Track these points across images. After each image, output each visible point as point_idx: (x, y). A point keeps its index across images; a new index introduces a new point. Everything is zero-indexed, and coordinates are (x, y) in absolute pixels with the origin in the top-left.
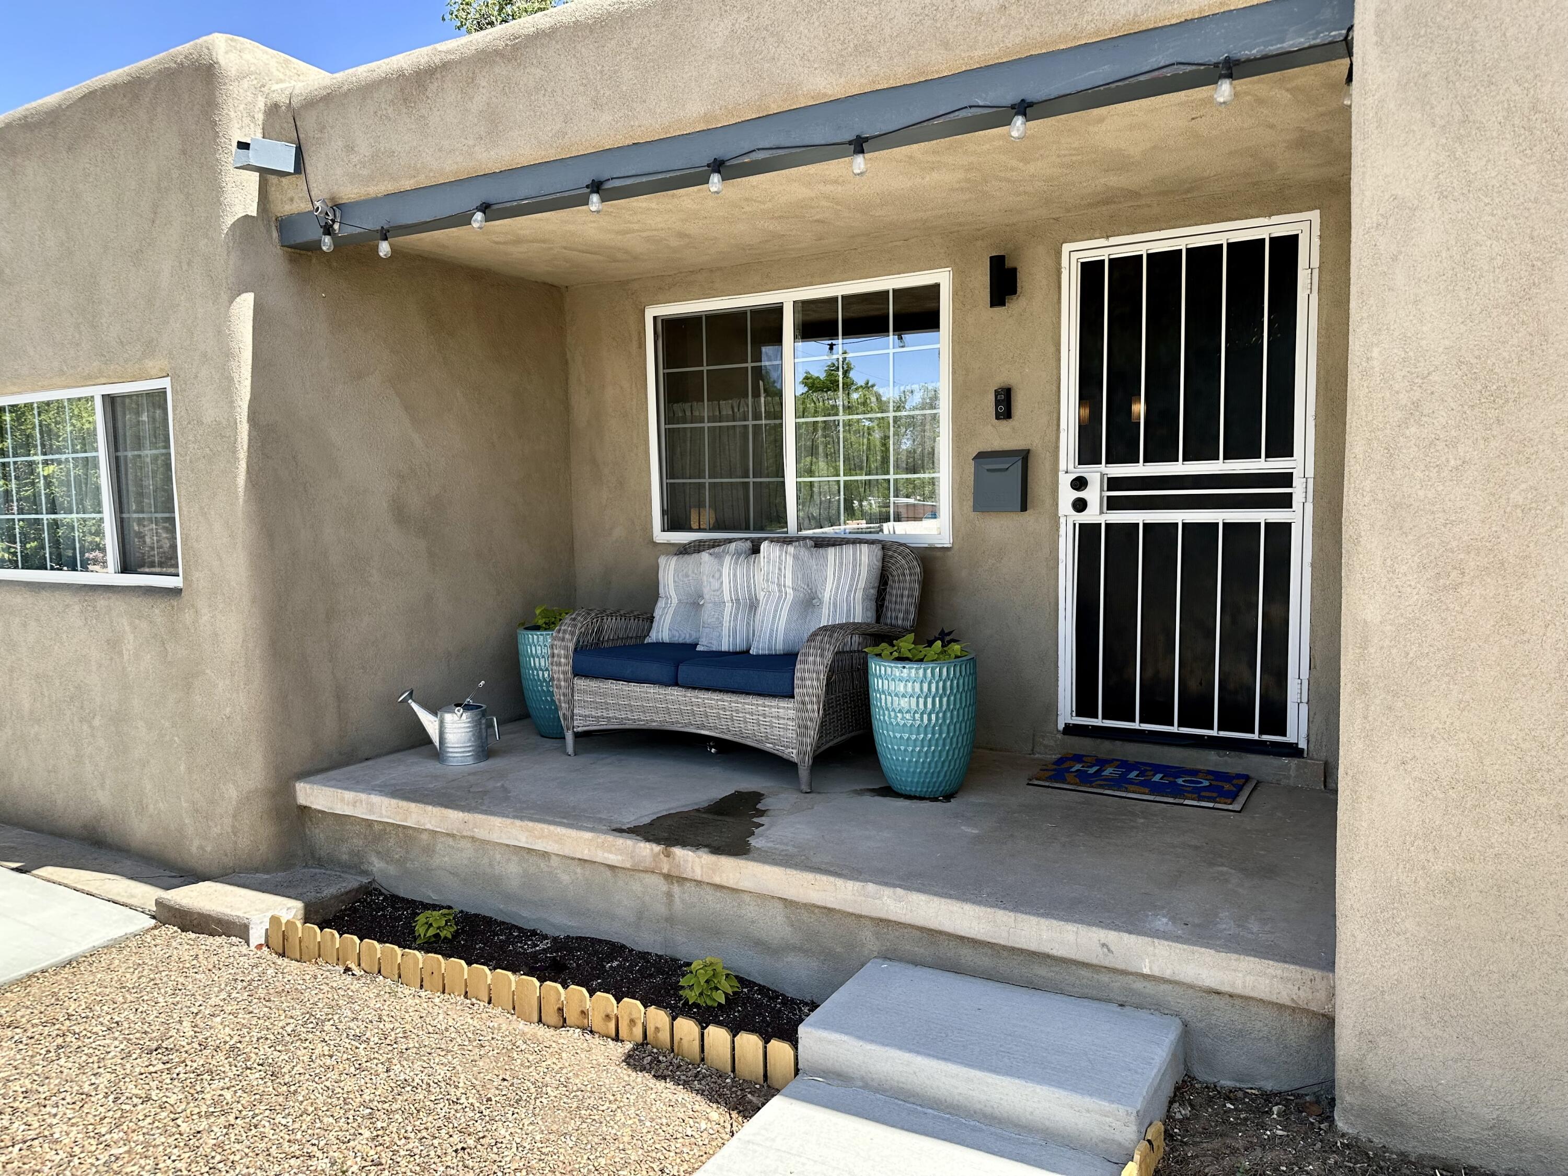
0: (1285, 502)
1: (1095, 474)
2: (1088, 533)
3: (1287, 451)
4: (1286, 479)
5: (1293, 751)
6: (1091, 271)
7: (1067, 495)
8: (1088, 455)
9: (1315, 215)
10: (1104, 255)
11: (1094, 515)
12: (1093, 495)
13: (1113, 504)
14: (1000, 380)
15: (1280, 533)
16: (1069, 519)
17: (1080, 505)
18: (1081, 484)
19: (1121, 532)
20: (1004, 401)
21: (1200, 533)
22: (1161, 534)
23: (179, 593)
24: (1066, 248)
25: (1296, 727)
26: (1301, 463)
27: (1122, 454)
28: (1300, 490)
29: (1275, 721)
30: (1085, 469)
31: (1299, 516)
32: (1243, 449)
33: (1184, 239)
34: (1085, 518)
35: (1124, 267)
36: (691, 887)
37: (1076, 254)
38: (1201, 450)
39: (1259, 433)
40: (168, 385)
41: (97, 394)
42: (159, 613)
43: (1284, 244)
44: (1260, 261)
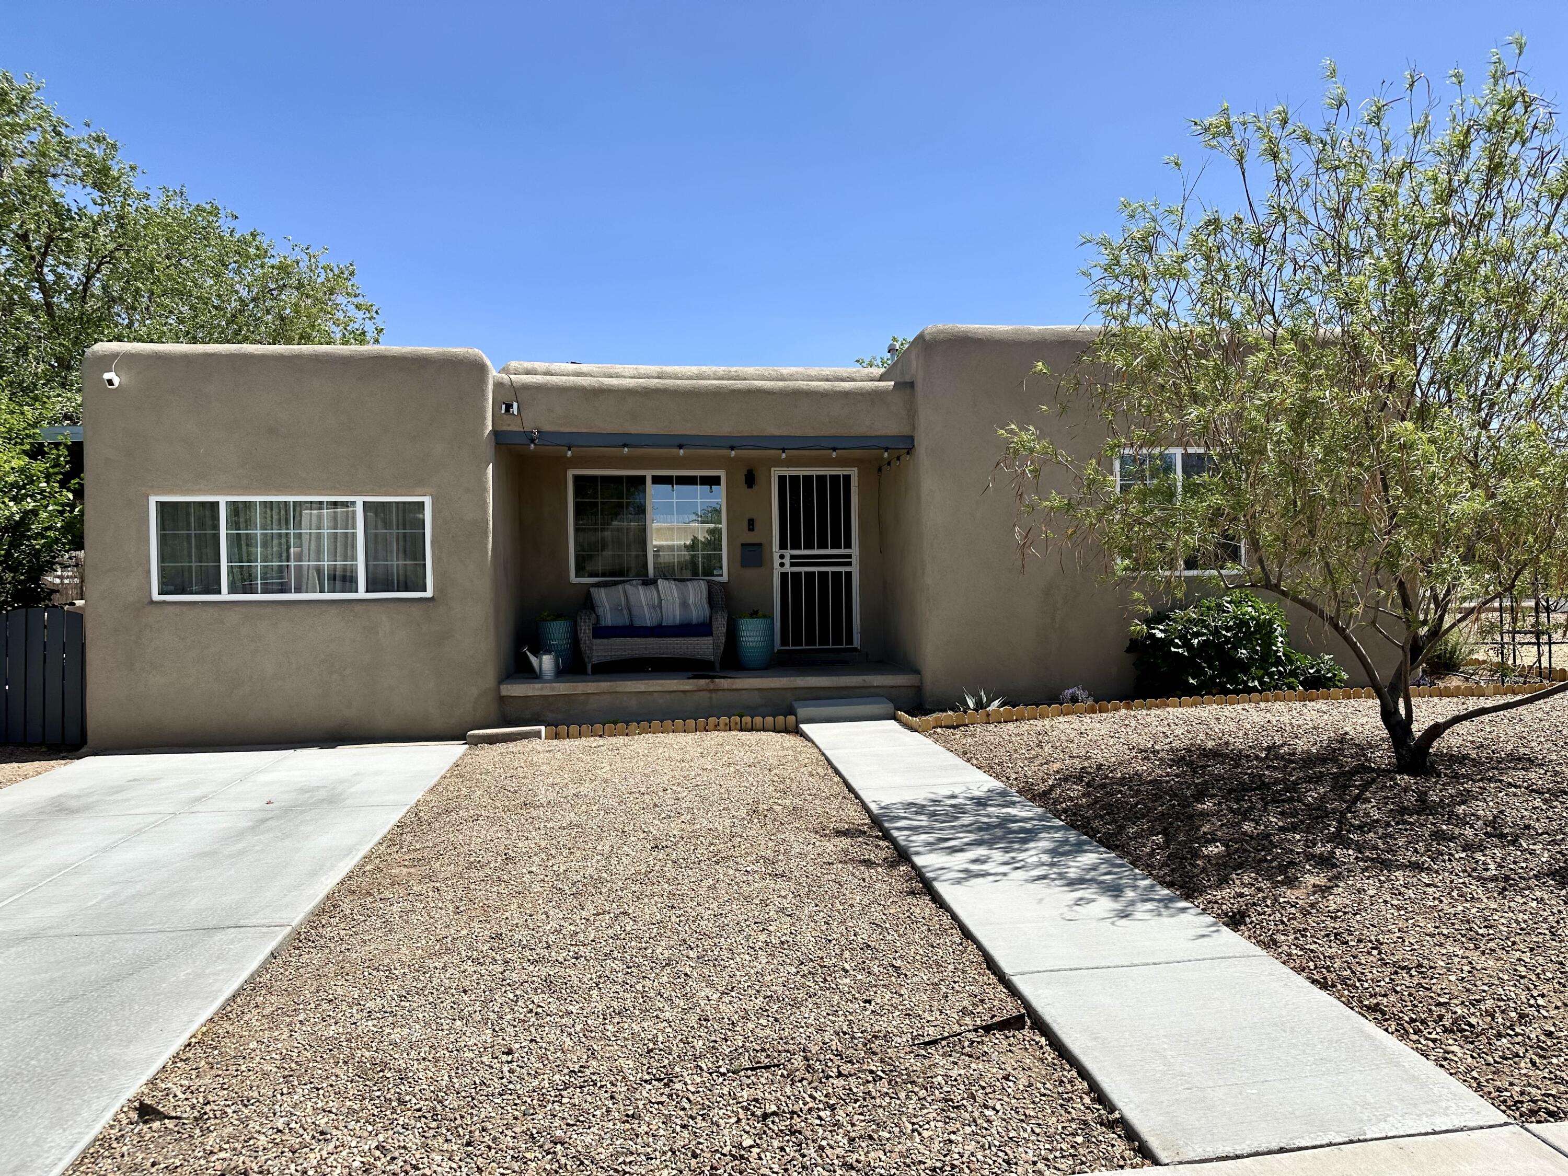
0: (850, 564)
1: (788, 552)
2: (784, 576)
3: (848, 545)
4: (849, 556)
5: (856, 649)
6: (782, 479)
7: (777, 561)
8: (783, 546)
9: (856, 469)
10: (787, 474)
11: (788, 569)
12: (787, 561)
13: (792, 565)
14: (751, 516)
15: (849, 574)
16: (777, 571)
17: (782, 565)
18: (782, 557)
19: (796, 576)
20: (751, 524)
21: (823, 575)
22: (810, 575)
23: (431, 599)
24: (773, 469)
25: (857, 642)
26: (855, 551)
27: (796, 546)
28: (855, 560)
29: (850, 640)
30: (783, 551)
31: (855, 569)
32: (836, 545)
33: (815, 471)
34: (784, 570)
35: (794, 479)
36: (720, 693)
37: (776, 472)
38: (822, 546)
39: (841, 538)
40: (427, 500)
41: (359, 500)
42: (415, 610)
43: (847, 478)
44: (840, 485)
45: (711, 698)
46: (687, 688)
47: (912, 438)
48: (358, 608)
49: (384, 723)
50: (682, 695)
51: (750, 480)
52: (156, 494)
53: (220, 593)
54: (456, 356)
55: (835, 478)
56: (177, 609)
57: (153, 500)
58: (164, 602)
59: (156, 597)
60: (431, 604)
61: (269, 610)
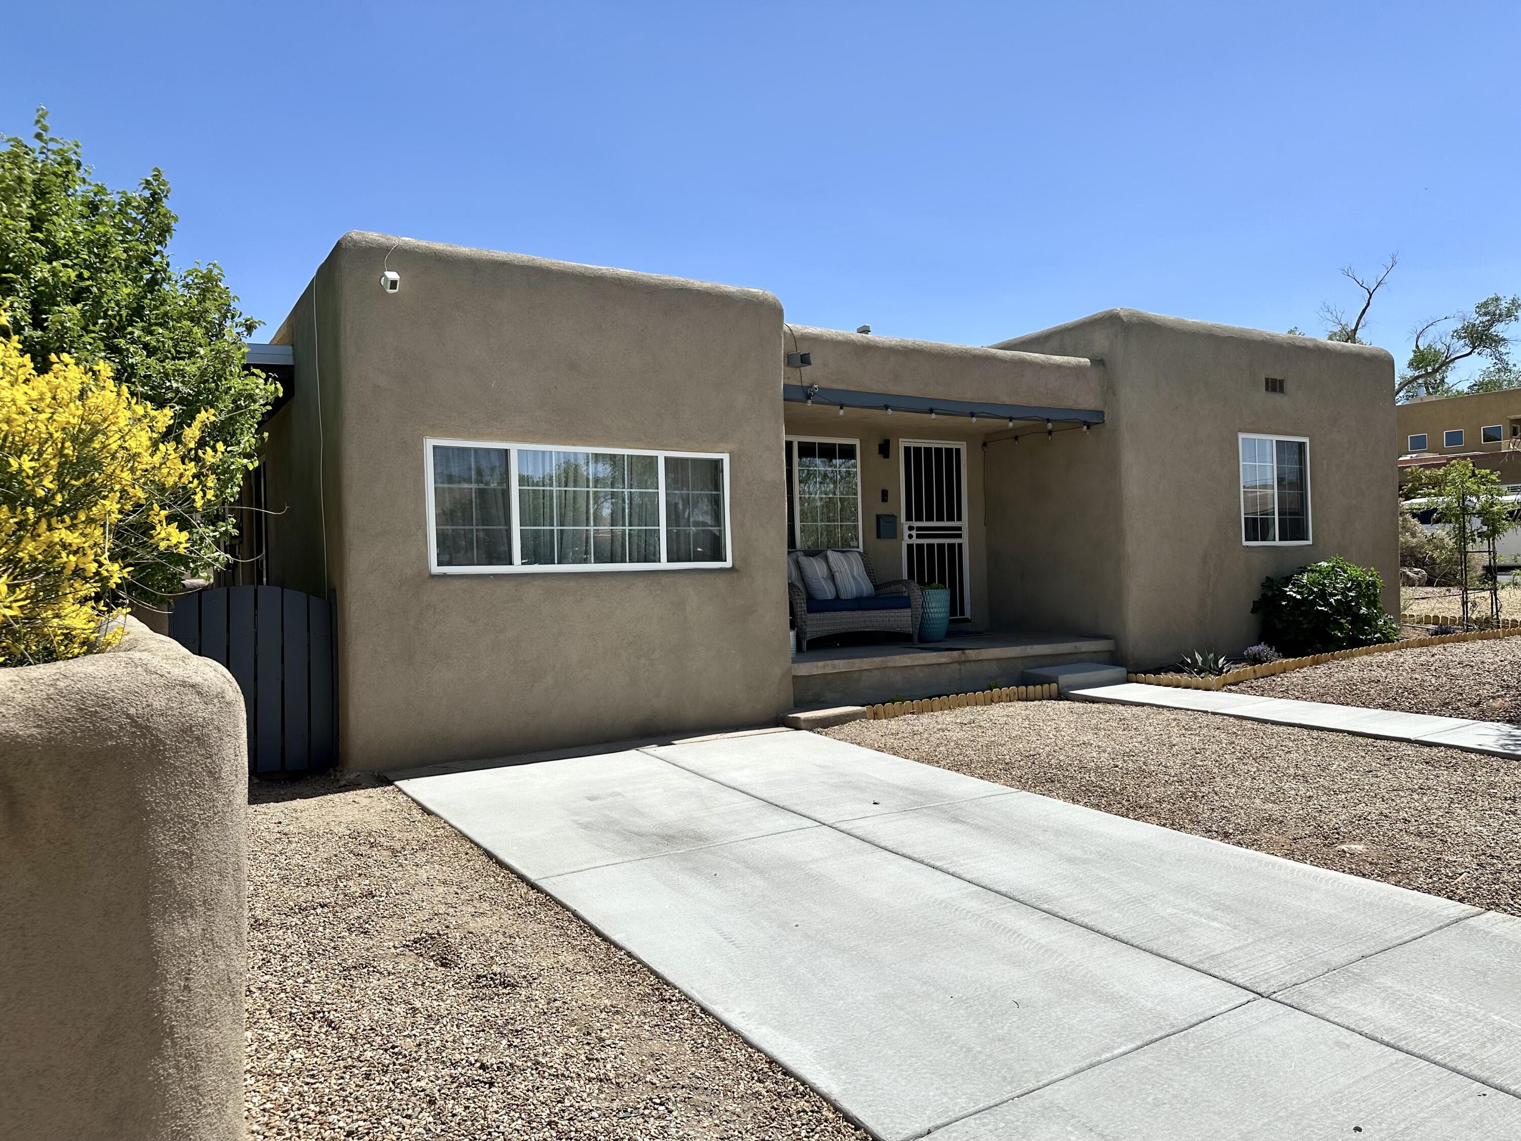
0: (960, 536)
1: (914, 524)
2: (910, 546)
3: (959, 519)
4: (960, 529)
5: (967, 620)
7: (906, 533)
8: (909, 518)
9: (964, 443)
10: (910, 445)
11: (915, 541)
12: (913, 532)
13: (918, 536)
14: (884, 487)
15: (960, 545)
16: (905, 543)
17: (910, 536)
18: (911, 528)
19: (920, 546)
20: (885, 495)
21: (941, 546)
22: (931, 546)
23: (732, 569)
24: (901, 440)
25: (968, 614)
26: (964, 523)
27: (919, 518)
28: (965, 533)
29: (962, 613)
30: (910, 523)
31: (965, 541)
32: (950, 518)
33: (934, 444)
34: (910, 542)
35: (918, 450)
36: (967, 664)
37: (903, 443)
38: (940, 518)
39: (954, 513)
40: (726, 457)
41: (661, 455)
42: (721, 582)
43: (958, 451)
44: (952, 455)
45: (960, 670)
46: (944, 660)
47: (1101, 413)
48: (665, 580)
49: (693, 713)
50: (937, 667)
51: (885, 449)
52: (433, 436)
53: (511, 563)
54: (755, 296)
55: (949, 451)
56: (465, 584)
57: (430, 443)
58: (445, 576)
59: (435, 569)
60: (735, 575)
61: (572, 584)
